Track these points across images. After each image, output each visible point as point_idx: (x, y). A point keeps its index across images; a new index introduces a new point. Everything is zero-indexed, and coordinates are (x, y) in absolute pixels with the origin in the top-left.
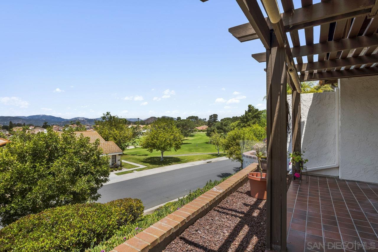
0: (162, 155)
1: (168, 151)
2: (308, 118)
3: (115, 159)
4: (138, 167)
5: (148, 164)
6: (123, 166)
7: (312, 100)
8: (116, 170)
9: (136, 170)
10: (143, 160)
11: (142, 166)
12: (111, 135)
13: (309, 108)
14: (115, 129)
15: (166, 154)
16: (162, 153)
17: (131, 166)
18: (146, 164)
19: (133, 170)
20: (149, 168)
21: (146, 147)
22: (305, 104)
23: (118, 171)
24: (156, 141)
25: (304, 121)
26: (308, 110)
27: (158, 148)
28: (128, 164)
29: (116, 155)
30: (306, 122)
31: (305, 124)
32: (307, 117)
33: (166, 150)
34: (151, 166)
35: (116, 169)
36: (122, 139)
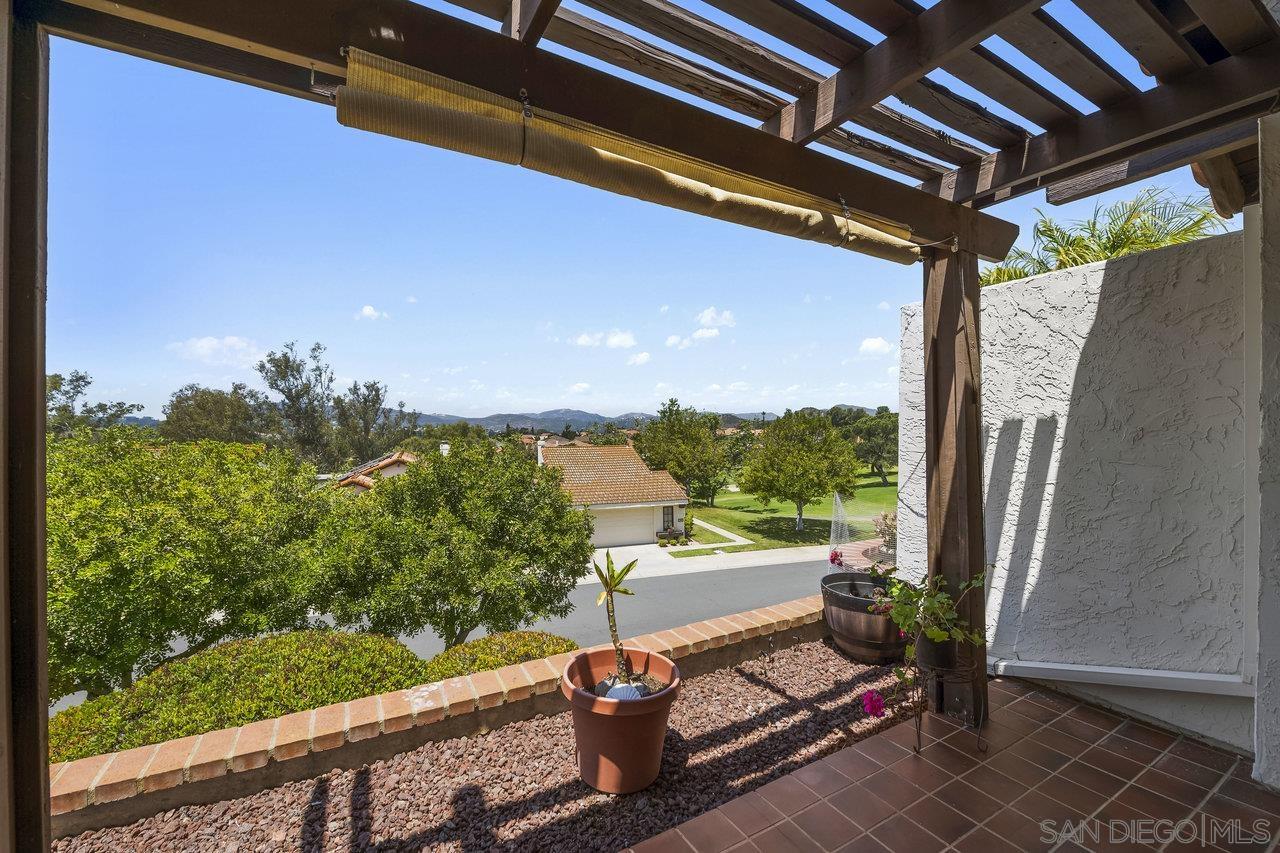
0: (800, 514)
1: (814, 503)
2: (1075, 401)
3: (670, 516)
4: (730, 541)
5: (758, 536)
6: (694, 535)
7: (1096, 298)
8: (675, 545)
9: (723, 549)
10: (748, 524)
11: (741, 541)
12: (671, 457)
13: (1081, 343)
14: (679, 441)
15: (811, 513)
16: (800, 509)
17: (711, 538)
18: (753, 536)
19: (714, 549)
20: (757, 547)
21: (750, 491)
22: (1055, 327)
23: (679, 548)
24: (776, 474)
25: (1054, 416)
26: (1076, 356)
27: (784, 496)
28: (707, 530)
29: (672, 507)
30: (1062, 422)
31: (1060, 432)
32: (1069, 389)
33: (807, 501)
34: (765, 541)
35: (674, 541)
36: (698, 466)
